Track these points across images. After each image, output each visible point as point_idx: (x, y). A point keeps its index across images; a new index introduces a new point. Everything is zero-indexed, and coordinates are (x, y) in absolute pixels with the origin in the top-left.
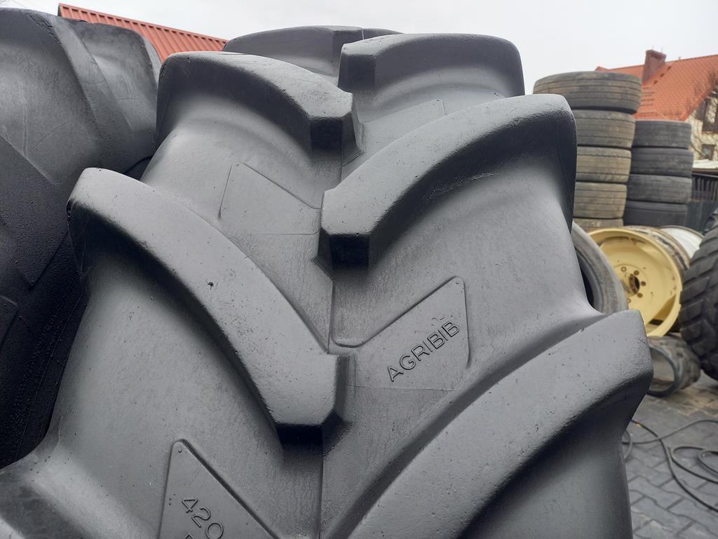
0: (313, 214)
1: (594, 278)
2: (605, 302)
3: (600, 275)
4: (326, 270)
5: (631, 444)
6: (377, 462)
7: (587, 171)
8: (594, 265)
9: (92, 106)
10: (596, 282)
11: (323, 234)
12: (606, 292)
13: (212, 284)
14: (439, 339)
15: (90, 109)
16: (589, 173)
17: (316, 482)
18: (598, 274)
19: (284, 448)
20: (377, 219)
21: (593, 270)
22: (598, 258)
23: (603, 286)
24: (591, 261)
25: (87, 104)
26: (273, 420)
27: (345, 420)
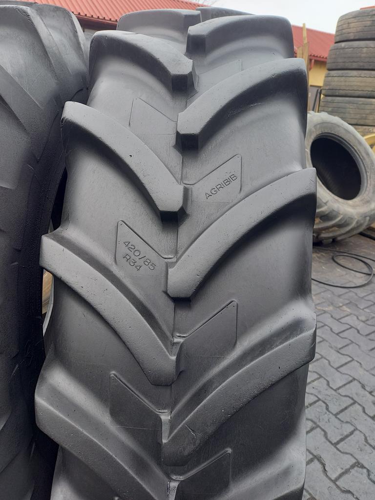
0: (173, 124)
1: (363, 168)
2: (368, 185)
3: (368, 167)
4: (179, 151)
5: (372, 275)
6: (200, 229)
7: (371, 89)
8: (364, 159)
9: (52, 62)
10: (364, 171)
11: (178, 133)
12: (370, 178)
13: (131, 156)
14: (227, 182)
15: (52, 64)
16: (372, 91)
17: (176, 237)
18: (366, 166)
19: (163, 223)
20: (202, 127)
21: (363, 163)
22: (368, 154)
23: (368, 174)
24: (363, 157)
25: (50, 61)
26: (159, 210)
27: (187, 213)
